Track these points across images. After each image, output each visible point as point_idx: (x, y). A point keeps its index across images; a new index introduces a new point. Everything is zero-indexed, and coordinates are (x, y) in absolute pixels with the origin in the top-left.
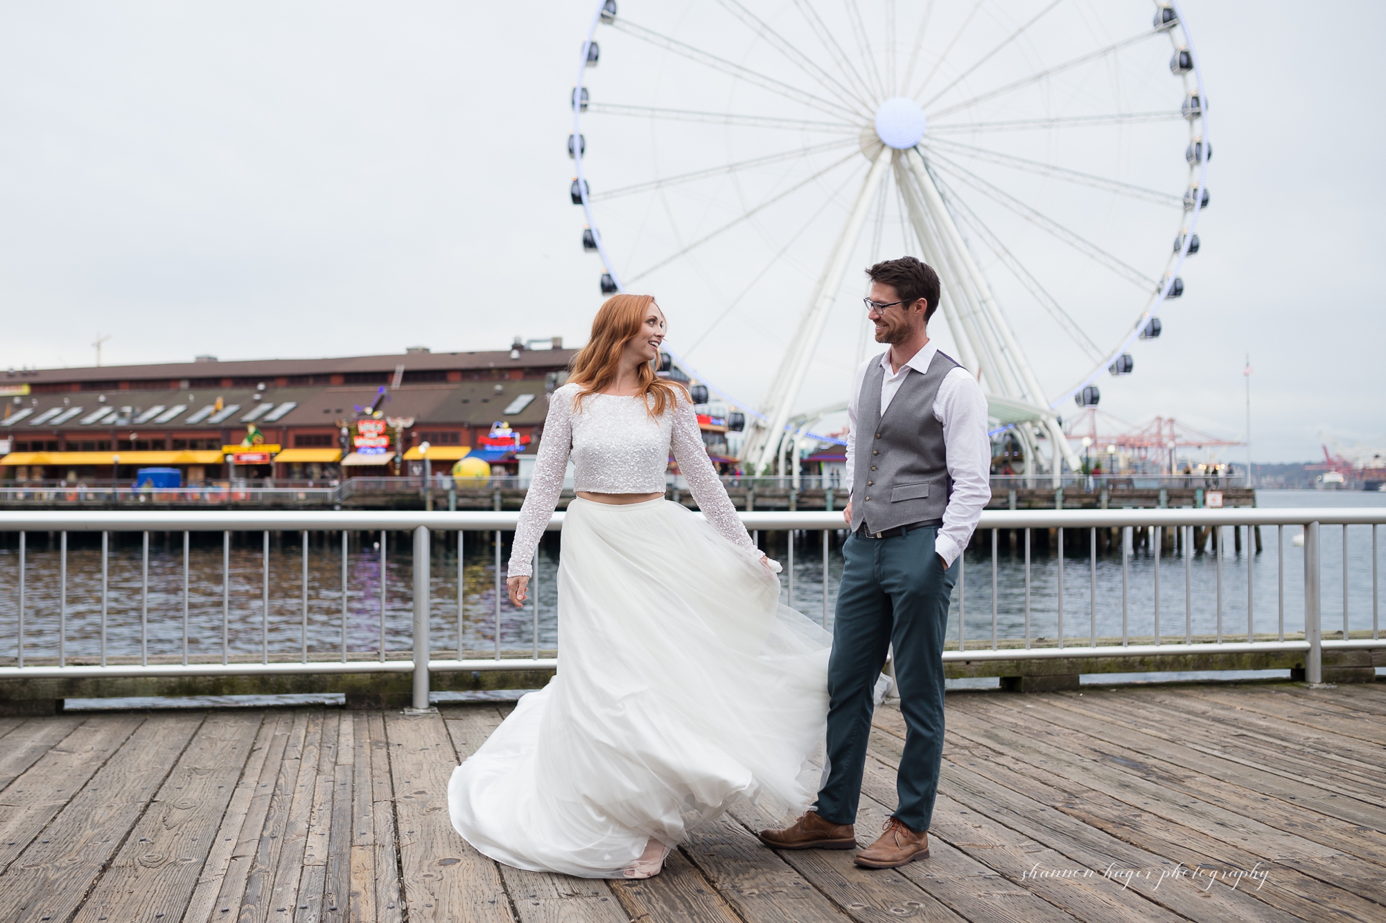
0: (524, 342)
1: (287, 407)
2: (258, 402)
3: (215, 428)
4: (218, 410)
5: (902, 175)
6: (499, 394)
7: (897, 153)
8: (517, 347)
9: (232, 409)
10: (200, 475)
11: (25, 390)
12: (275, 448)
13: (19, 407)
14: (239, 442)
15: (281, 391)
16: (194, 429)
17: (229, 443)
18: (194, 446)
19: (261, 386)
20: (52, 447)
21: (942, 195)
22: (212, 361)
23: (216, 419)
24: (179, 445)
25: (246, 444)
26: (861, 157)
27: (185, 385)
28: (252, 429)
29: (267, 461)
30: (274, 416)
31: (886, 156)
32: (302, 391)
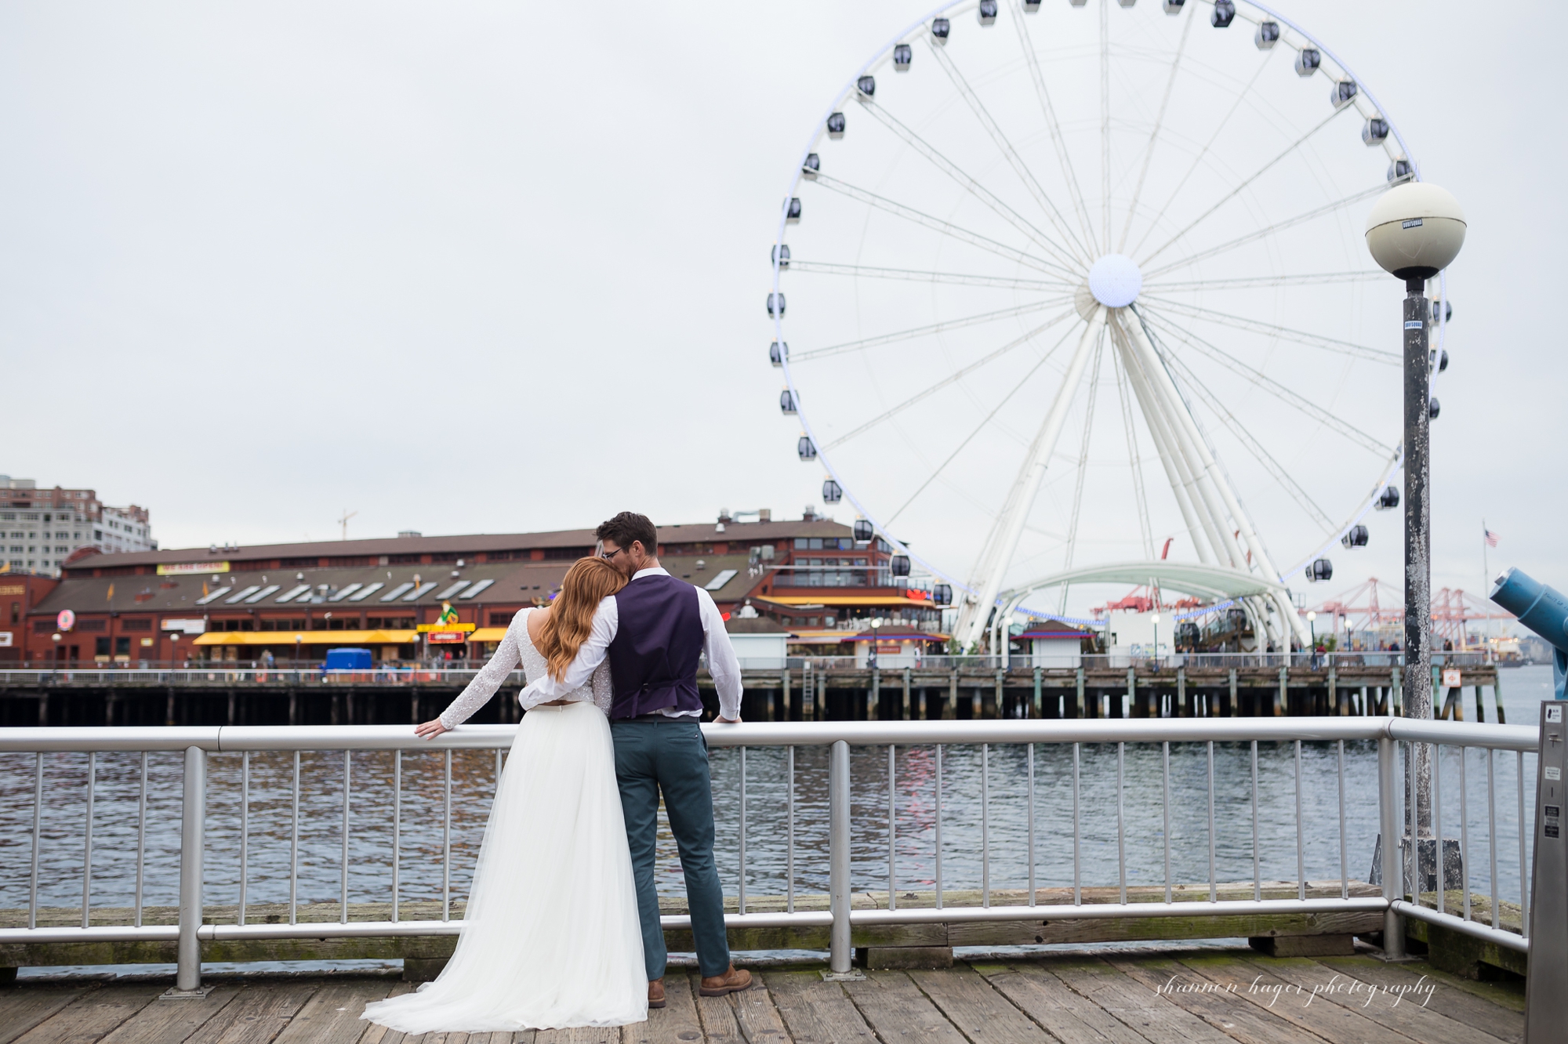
0: (731, 515)
1: (484, 584)
2: (456, 579)
3: (409, 606)
4: (413, 588)
5: (1122, 338)
6: (701, 569)
7: (1111, 311)
8: (724, 520)
9: (428, 586)
10: (394, 654)
11: (225, 568)
12: (470, 627)
13: (218, 585)
14: (434, 621)
15: (481, 567)
16: (388, 607)
17: (423, 622)
18: (389, 625)
19: (460, 563)
20: (247, 627)
21: (1161, 357)
22: (416, 537)
23: (411, 597)
24: (373, 624)
25: (440, 622)
26: (1076, 317)
27: (384, 561)
28: (446, 607)
29: (461, 641)
30: (469, 594)
31: (1101, 315)
32: (501, 567)
